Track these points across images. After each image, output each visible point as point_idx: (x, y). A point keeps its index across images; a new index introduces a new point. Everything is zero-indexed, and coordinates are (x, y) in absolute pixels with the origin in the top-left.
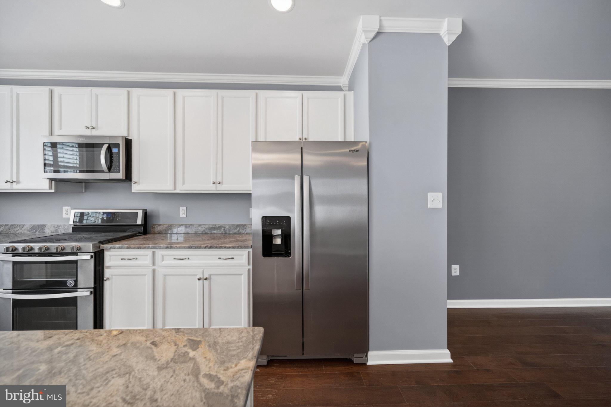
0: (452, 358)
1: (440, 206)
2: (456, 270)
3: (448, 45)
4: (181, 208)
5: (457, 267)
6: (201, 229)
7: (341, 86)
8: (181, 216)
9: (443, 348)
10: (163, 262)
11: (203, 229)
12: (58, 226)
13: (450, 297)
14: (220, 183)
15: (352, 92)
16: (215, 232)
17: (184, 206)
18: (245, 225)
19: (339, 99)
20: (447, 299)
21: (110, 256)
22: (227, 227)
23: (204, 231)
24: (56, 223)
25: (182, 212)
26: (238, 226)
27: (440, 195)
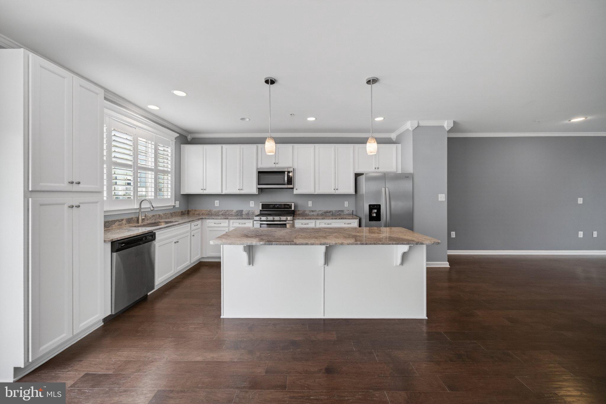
0: (449, 265)
1: (444, 200)
2: (453, 235)
3: (447, 130)
4: (309, 202)
5: (454, 233)
6: (320, 213)
7: (391, 138)
8: (309, 206)
9: (446, 261)
10: (320, 225)
11: (321, 213)
12: (249, 211)
13: (449, 248)
14: (337, 189)
15: (400, 144)
16: (328, 214)
17: (310, 201)
18: (343, 210)
19: (394, 148)
20: (448, 250)
21: (297, 223)
22: (334, 212)
23: (321, 214)
24: (248, 210)
25: (310, 204)
26: (339, 211)
27: (444, 195)
